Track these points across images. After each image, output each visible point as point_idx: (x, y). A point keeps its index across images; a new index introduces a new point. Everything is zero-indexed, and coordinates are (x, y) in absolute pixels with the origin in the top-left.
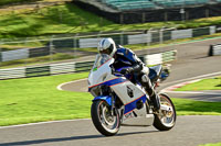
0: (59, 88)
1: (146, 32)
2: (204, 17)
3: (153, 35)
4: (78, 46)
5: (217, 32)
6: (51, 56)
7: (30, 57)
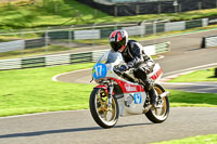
0: (54, 79)
1: (139, 24)
2: (197, 9)
3: (147, 27)
4: (73, 38)
5: (210, 24)
6: (46, 47)
7: (26, 48)
